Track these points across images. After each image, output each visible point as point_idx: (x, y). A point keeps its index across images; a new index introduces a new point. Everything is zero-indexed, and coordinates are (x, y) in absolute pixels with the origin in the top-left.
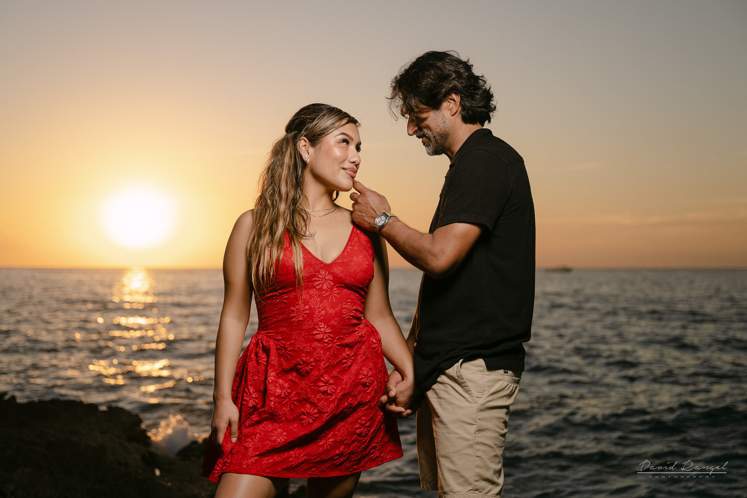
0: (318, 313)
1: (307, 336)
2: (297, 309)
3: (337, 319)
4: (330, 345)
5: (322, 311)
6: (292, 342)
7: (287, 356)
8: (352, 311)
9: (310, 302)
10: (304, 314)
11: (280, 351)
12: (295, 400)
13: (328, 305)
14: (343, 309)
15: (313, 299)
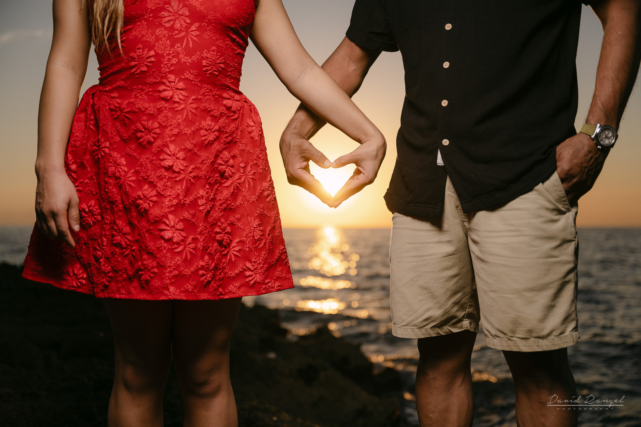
0: (167, 61)
1: (151, 93)
2: (138, 56)
3: (195, 72)
4: (183, 106)
5: (173, 58)
6: (131, 100)
7: (124, 120)
8: (218, 64)
9: (155, 46)
10: (149, 62)
11: (114, 113)
12: (132, 181)
13: (181, 51)
14: (203, 58)
15: (160, 41)
